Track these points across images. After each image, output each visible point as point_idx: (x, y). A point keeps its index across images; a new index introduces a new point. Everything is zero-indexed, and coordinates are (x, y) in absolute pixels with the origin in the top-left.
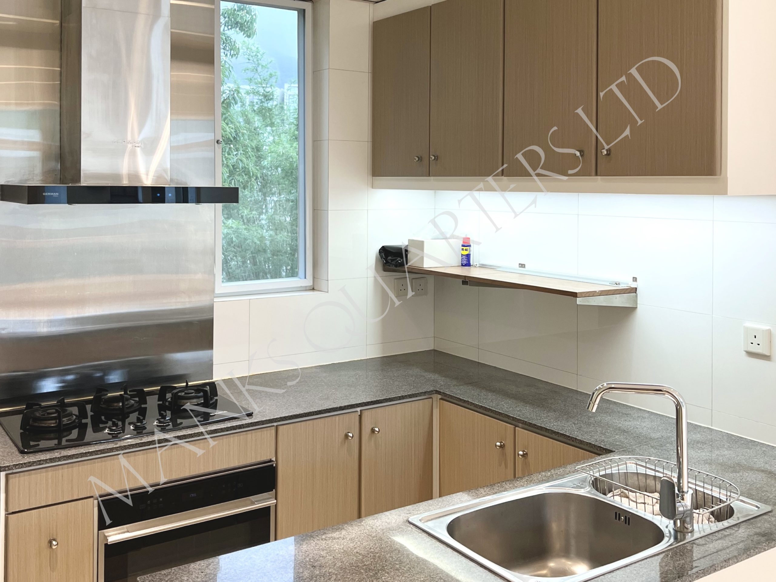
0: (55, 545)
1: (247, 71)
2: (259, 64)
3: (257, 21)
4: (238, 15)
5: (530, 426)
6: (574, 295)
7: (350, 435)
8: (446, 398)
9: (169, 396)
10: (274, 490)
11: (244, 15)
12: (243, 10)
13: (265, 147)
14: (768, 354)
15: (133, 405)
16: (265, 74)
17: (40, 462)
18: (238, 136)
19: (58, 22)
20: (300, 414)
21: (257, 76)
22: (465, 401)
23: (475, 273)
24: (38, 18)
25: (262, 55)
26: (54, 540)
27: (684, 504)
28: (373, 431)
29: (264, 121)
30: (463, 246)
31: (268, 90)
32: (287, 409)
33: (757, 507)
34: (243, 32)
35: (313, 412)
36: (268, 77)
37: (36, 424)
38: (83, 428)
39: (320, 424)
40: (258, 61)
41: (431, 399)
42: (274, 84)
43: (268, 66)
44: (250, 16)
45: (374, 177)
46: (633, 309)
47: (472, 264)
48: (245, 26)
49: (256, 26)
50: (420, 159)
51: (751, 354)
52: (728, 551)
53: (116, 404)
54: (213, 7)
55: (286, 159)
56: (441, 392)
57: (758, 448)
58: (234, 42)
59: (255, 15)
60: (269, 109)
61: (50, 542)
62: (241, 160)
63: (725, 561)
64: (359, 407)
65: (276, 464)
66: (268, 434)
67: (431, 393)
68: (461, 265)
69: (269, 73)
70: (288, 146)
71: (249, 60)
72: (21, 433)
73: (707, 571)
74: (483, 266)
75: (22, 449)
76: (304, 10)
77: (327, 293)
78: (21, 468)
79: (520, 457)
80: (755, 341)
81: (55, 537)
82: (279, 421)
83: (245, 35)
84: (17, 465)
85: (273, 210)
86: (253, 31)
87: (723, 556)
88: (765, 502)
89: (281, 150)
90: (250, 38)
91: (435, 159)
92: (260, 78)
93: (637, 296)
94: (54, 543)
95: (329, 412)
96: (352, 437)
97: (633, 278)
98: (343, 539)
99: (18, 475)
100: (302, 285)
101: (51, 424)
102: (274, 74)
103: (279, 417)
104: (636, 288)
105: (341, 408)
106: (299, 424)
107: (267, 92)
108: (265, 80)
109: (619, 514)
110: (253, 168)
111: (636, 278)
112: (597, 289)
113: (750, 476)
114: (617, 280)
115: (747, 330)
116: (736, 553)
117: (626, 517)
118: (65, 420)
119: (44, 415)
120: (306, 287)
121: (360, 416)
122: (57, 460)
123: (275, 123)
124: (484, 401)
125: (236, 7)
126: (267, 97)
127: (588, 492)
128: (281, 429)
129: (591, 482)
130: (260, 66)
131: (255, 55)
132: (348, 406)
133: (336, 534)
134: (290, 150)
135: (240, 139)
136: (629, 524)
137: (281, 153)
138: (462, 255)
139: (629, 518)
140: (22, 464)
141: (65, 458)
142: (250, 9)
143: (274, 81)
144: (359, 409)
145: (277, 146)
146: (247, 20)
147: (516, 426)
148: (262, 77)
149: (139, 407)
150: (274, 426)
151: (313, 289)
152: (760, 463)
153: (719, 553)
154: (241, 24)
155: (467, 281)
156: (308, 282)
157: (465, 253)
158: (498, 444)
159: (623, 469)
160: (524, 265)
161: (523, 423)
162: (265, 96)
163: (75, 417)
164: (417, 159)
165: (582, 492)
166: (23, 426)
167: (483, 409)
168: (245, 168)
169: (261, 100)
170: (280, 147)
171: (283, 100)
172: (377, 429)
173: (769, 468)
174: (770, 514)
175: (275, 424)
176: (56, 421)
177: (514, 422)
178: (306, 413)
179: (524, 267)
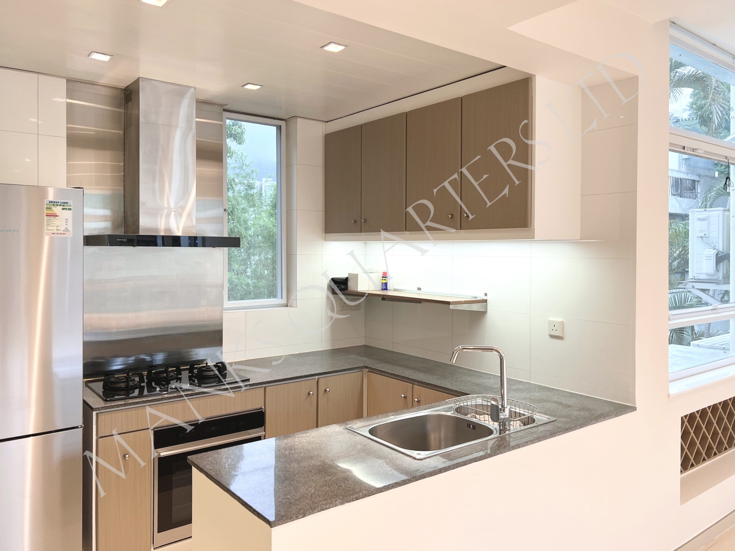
0: (128, 457)
1: (235, 169)
2: (243, 164)
3: (246, 133)
4: (233, 128)
5: (422, 383)
6: (448, 303)
7: (312, 393)
8: (372, 370)
9: (195, 371)
10: (263, 427)
11: (236, 129)
12: (235, 125)
13: (249, 221)
14: (561, 336)
15: (172, 376)
16: (248, 170)
17: (118, 406)
18: (234, 210)
19: (122, 132)
20: (279, 380)
21: (242, 172)
22: (383, 372)
23: (390, 293)
24: (109, 129)
25: (245, 157)
26: (127, 454)
27: (504, 414)
28: (326, 391)
29: (248, 203)
30: (383, 277)
31: (251, 181)
32: (271, 377)
33: (548, 418)
34: (236, 141)
35: (288, 378)
36: (251, 173)
37: (112, 386)
38: (142, 389)
39: (292, 386)
40: (242, 161)
41: (362, 372)
42: (255, 177)
43: (251, 165)
44: (241, 130)
45: (326, 234)
46: (485, 313)
47: (388, 289)
48: (237, 136)
49: (245, 136)
50: (355, 222)
51: (552, 337)
52: (527, 438)
53: (162, 375)
54: (222, 123)
55: (266, 230)
56: (368, 367)
57: (556, 391)
58: (230, 147)
59: (244, 129)
60: (252, 194)
61: (124, 456)
62: (236, 227)
63: (525, 442)
64: (317, 376)
65: (265, 411)
66: (260, 391)
67: (362, 367)
68: (381, 289)
69: (251, 170)
70: (267, 220)
71: (236, 161)
72: (103, 391)
73: (515, 447)
74: (395, 290)
75: (105, 398)
76: (281, 126)
77: (296, 308)
78: (106, 409)
79: (416, 402)
80: (554, 328)
81: (127, 453)
82: (267, 384)
83: (237, 143)
84: (104, 407)
85: (256, 266)
86: (243, 140)
87: (525, 440)
88: (554, 416)
89: (262, 223)
90: (241, 145)
91: (364, 221)
92: (245, 174)
93: (487, 305)
94: (127, 456)
95: (298, 378)
96: (313, 394)
97: (485, 294)
98: (308, 437)
99: (104, 413)
100: (280, 303)
101: (122, 385)
102: (255, 170)
103: (266, 381)
104: (487, 300)
105: (306, 376)
106: (279, 386)
107: (250, 183)
108: (248, 175)
109: (470, 424)
110: (244, 232)
111: (486, 294)
112: (463, 300)
113: (548, 405)
114: (475, 295)
115: (550, 322)
116: (532, 439)
117: (473, 426)
118: (131, 383)
119: (117, 380)
120: (282, 304)
121: (318, 382)
122: (129, 405)
123: (256, 204)
124: (395, 371)
125: (231, 123)
126: (250, 187)
127: (453, 414)
128: (267, 389)
129: (455, 409)
130: (244, 165)
131: (241, 157)
132: (310, 375)
133: (304, 435)
134: (268, 223)
135: (235, 213)
136: (475, 430)
137: (262, 225)
138: (382, 283)
139: (475, 426)
140: (106, 407)
141: (133, 404)
142: (241, 125)
143: (255, 175)
144: (317, 377)
145: (259, 220)
146: (239, 132)
147: (413, 384)
148: (246, 172)
149: (177, 377)
150: (263, 387)
151: (287, 306)
152: (555, 399)
153: (523, 439)
154: (235, 135)
155: (384, 298)
156: (284, 301)
157: (384, 282)
158: (403, 396)
159: (474, 403)
160: (421, 288)
161: (417, 382)
162: (249, 186)
163: (136, 382)
164: (353, 221)
165: (449, 414)
166: (104, 387)
167: (394, 376)
168: (239, 232)
169: (246, 188)
170: (261, 221)
171: (261, 190)
172: (328, 390)
173: (560, 401)
174: (555, 422)
175: (264, 386)
176: (125, 384)
177: (413, 381)
178: (283, 379)
179: (421, 290)
